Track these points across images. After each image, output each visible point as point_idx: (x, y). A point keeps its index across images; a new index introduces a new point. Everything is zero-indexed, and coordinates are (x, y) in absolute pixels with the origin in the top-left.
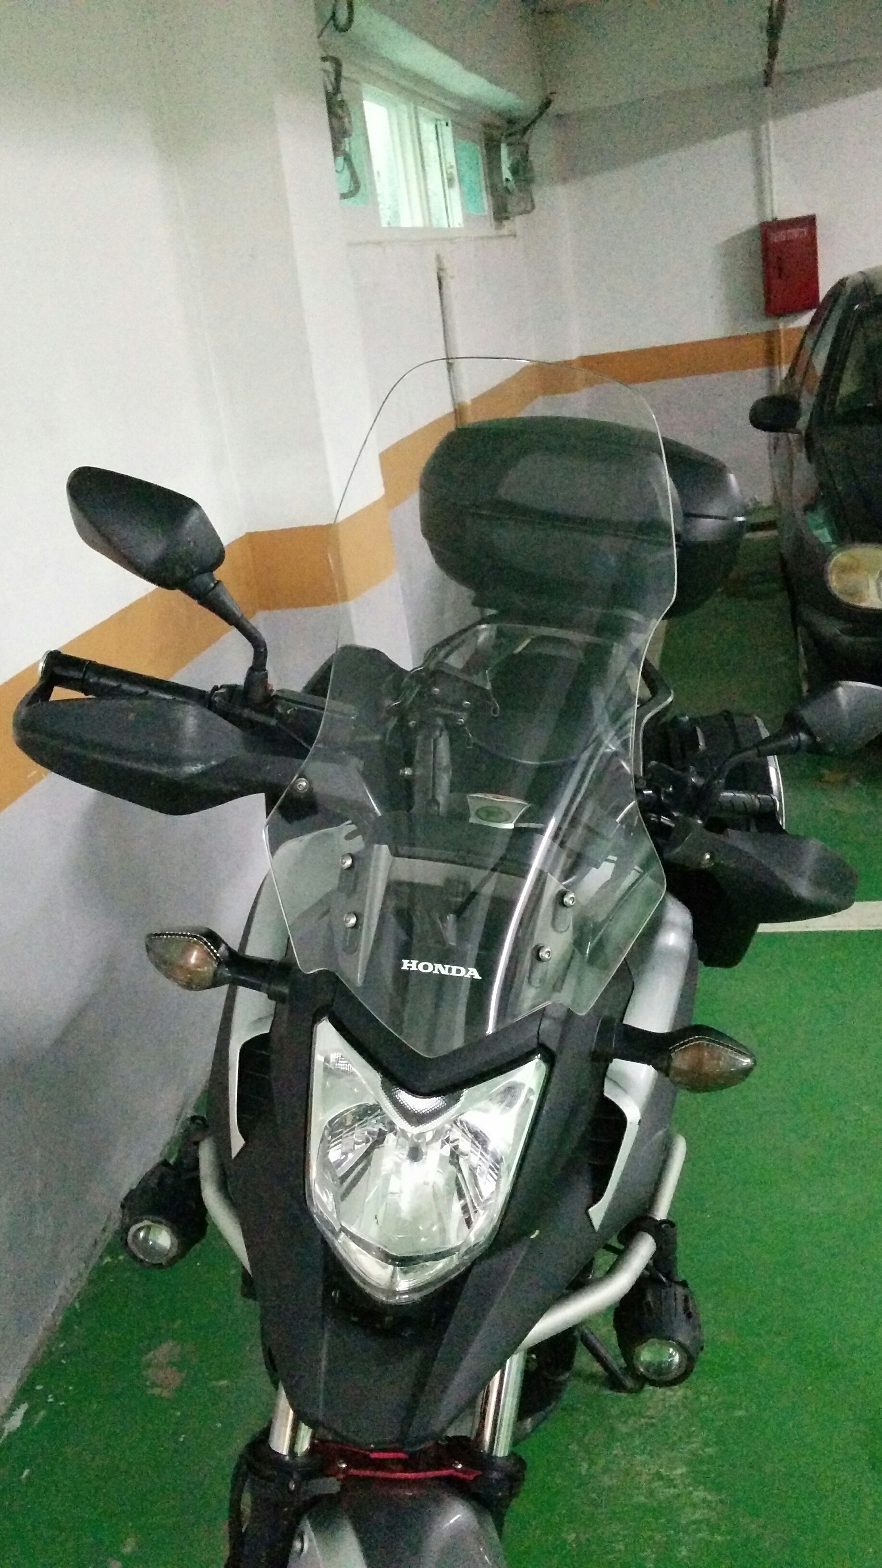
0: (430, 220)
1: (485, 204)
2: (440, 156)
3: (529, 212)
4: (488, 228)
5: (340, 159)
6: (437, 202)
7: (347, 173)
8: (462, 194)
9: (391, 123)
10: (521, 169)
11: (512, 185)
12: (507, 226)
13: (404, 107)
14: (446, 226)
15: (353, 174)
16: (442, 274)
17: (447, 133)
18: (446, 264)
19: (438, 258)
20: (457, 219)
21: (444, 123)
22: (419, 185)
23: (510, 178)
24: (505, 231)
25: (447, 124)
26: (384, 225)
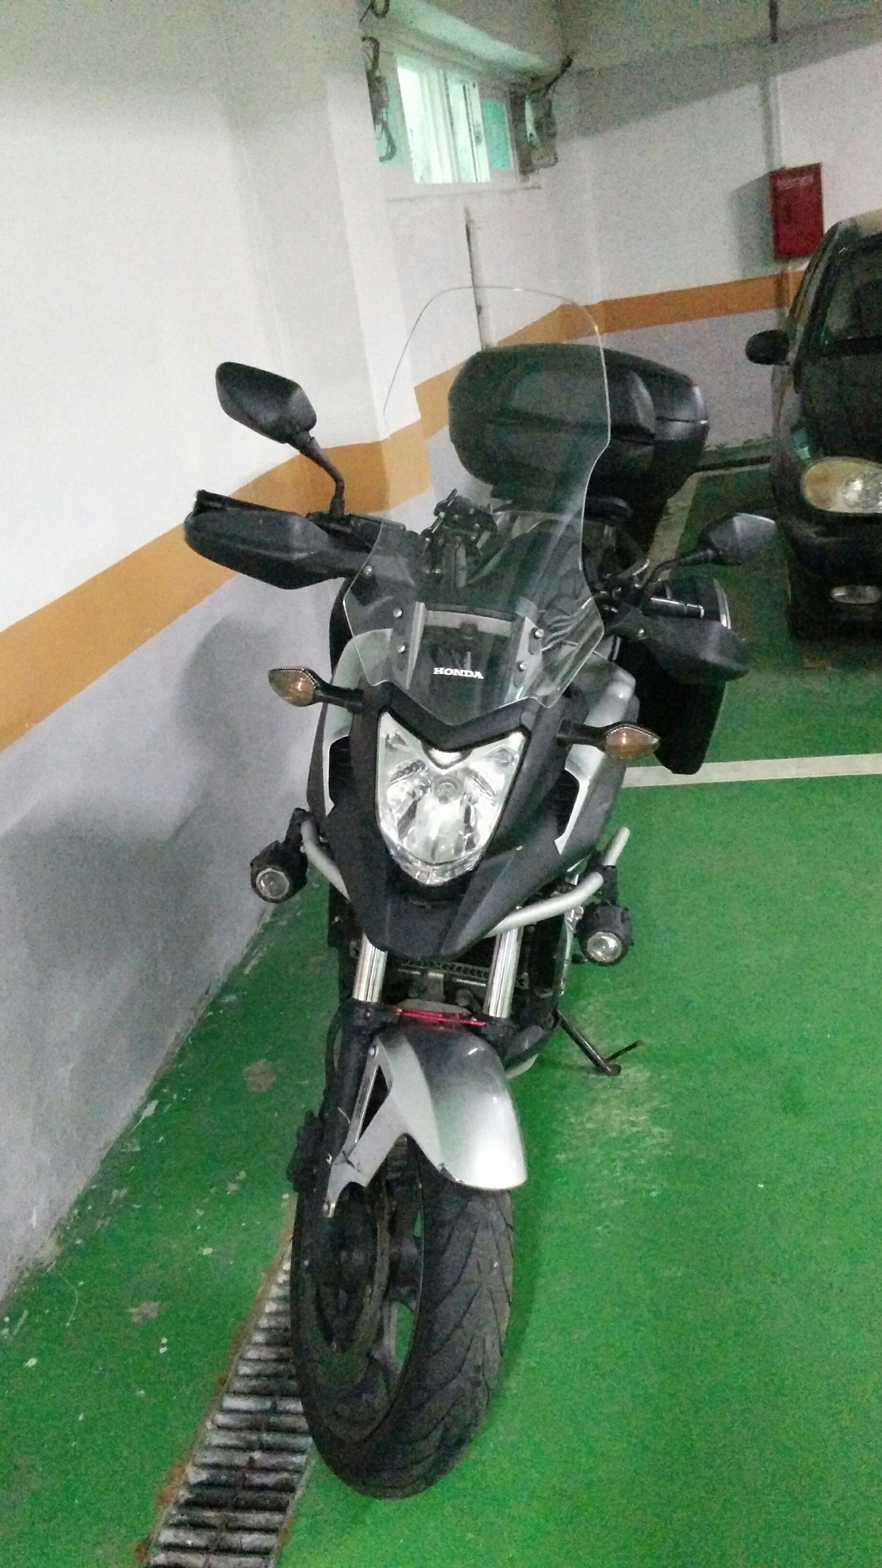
0: (459, 176)
1: (511, 159)
2: (468, 115)
3: (554, 165)
4: (514, 181)
5: (379, 127)
6: (465, 158)
7: (384, 137)
8: (489, 152)
9: (422, 88)
10: (545, 125)
11: (536, 138)
12: (533, 179)
13: (434, 75)
14: (474, 181)
15: (390, 141)
16: (470, 225)
17: (474, 94)
18: (473, 216)
19: (467, 212)
20: (484, 175)
21: (471, 84)
22: (448, 142)
23: (534, 133)
24: (530, 184)
25: (474, 86)
26: (417, 180)
